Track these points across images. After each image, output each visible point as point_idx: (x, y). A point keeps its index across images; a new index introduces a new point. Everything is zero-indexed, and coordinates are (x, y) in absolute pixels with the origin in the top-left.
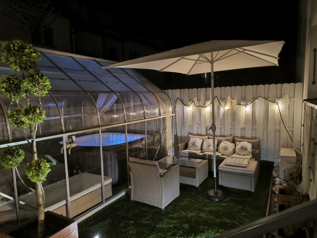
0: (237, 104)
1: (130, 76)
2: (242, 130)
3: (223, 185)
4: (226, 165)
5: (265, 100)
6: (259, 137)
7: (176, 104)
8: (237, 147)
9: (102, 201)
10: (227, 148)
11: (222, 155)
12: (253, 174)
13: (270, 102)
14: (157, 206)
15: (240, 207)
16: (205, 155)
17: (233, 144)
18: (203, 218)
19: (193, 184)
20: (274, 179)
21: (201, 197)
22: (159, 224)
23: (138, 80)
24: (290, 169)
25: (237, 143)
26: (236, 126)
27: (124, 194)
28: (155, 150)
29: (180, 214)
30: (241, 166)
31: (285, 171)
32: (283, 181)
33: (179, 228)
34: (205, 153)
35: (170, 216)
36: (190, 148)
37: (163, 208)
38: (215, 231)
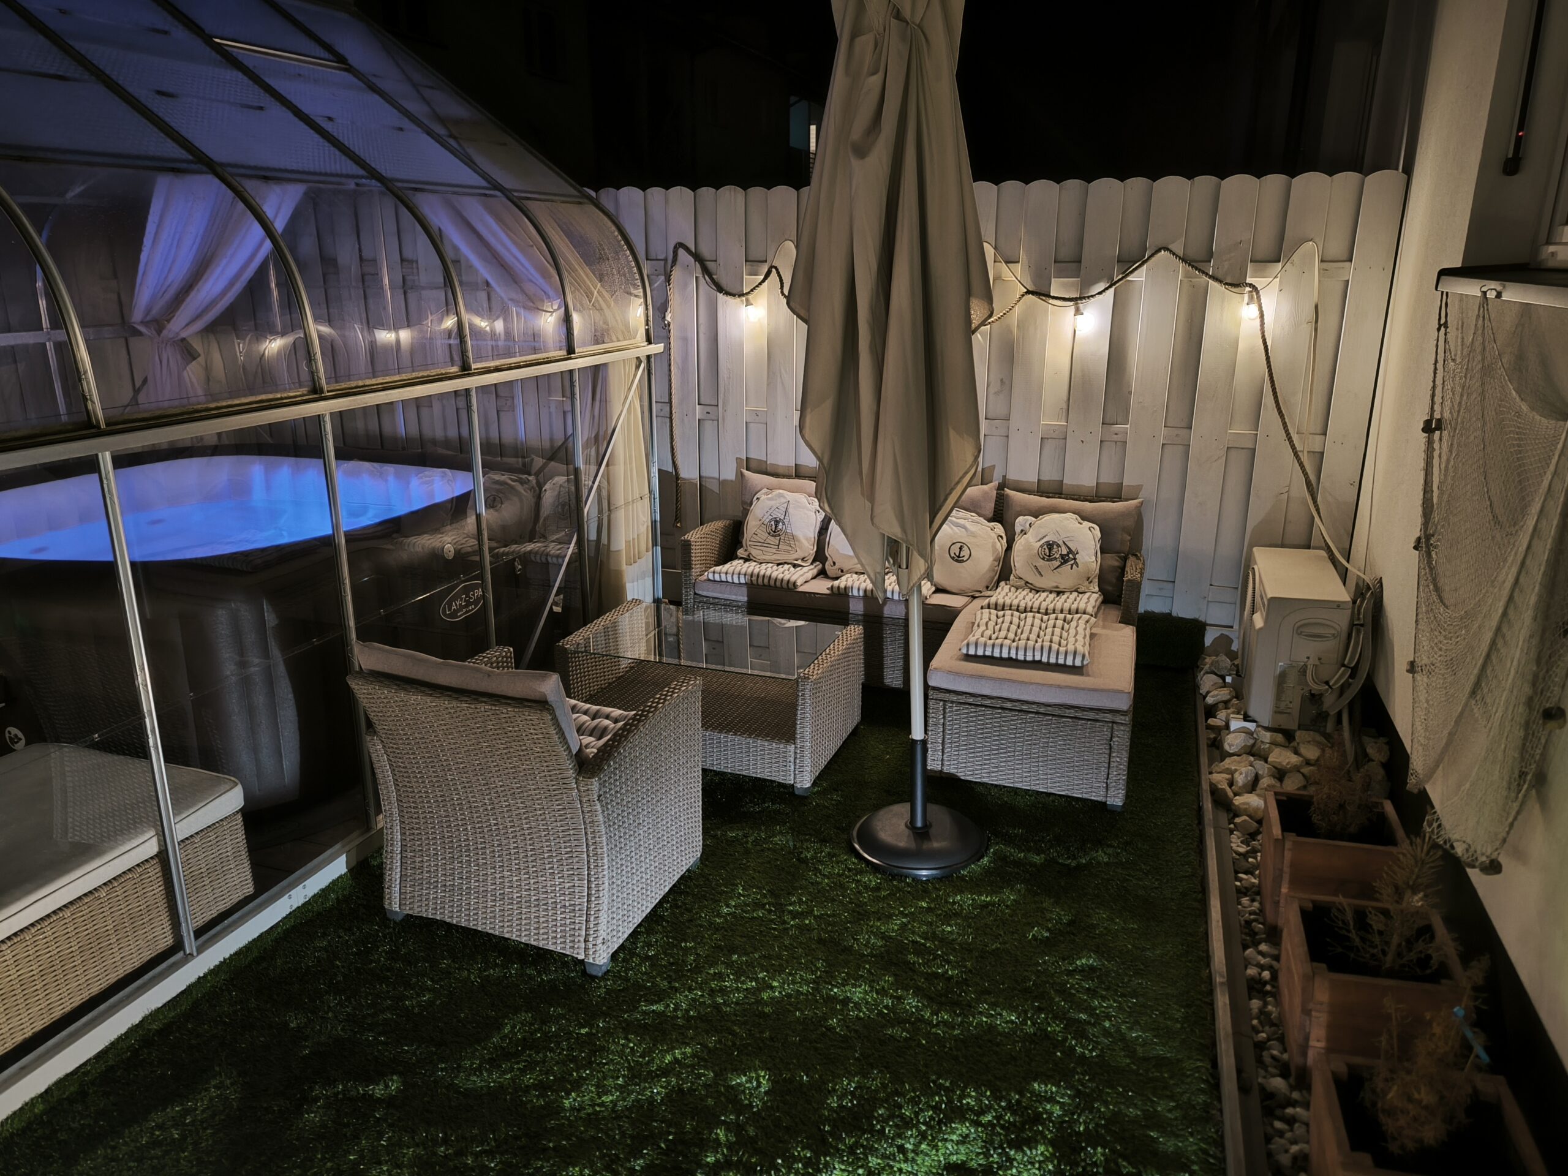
0: (1028, 292)
1: (349, 69)
2: (1049, 446)
3: (950, 768)
4: (968, 658)
5: (1187, 275)
6: (1139, 488)
7: (668, 280)
8: (1019, 544)
9: (177, 946)
10: (965, 553)
11: (939, 590)
12: (1125, 708)
13: (1216, 284)
14: (559, 949)
15: (1060, 915)
16: (841, 595)
17: (999, 529)
18: (857, 1006)
19: (779, 778)
20: (1211, 721)
21: (831, 856)
22: (577, 1085)
23: (415, 107)
24: (1310, 668)
25: (1021, 522)
26: (1016, 421)
27: (343, 870)
28: (546, 566)
29: (712, 992)
30: (1053, 660)
31: (1281, 679)
32: (1267, 736)
33: (710, 1102)
34: (842, 583)
35: (644, 1013)
36: (754, 552)
37: (601, 957)
38: (936, 1108)
